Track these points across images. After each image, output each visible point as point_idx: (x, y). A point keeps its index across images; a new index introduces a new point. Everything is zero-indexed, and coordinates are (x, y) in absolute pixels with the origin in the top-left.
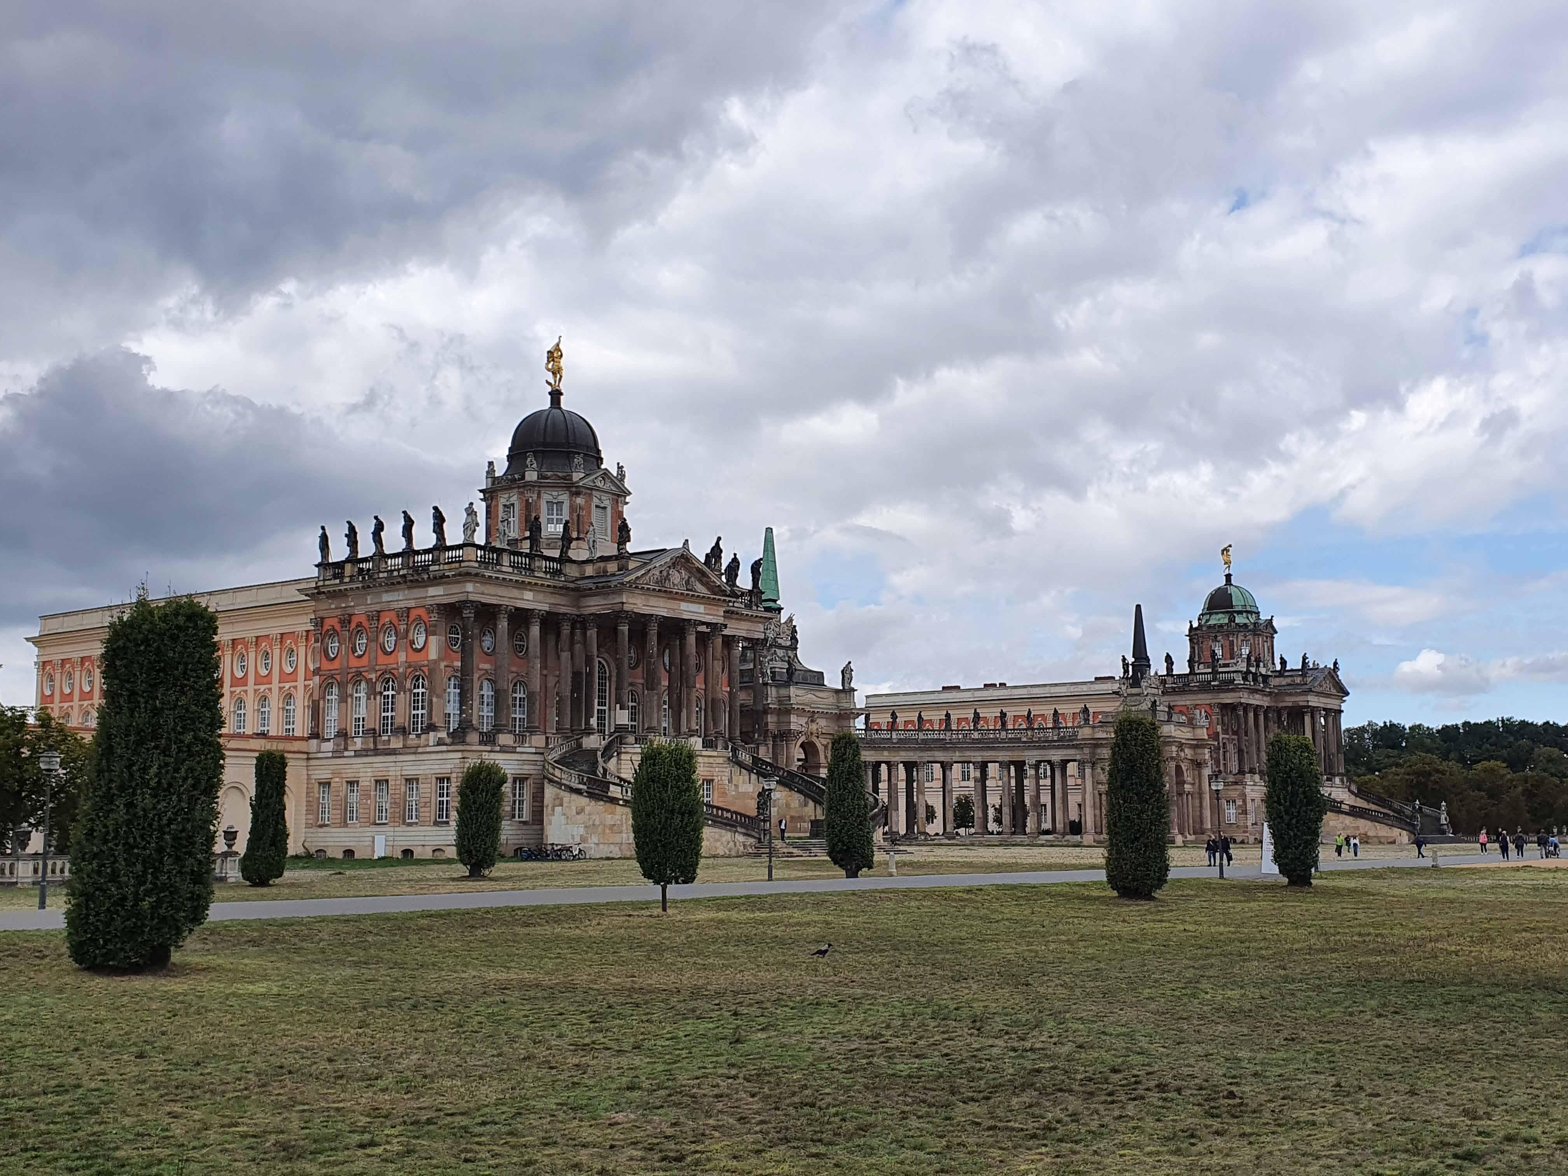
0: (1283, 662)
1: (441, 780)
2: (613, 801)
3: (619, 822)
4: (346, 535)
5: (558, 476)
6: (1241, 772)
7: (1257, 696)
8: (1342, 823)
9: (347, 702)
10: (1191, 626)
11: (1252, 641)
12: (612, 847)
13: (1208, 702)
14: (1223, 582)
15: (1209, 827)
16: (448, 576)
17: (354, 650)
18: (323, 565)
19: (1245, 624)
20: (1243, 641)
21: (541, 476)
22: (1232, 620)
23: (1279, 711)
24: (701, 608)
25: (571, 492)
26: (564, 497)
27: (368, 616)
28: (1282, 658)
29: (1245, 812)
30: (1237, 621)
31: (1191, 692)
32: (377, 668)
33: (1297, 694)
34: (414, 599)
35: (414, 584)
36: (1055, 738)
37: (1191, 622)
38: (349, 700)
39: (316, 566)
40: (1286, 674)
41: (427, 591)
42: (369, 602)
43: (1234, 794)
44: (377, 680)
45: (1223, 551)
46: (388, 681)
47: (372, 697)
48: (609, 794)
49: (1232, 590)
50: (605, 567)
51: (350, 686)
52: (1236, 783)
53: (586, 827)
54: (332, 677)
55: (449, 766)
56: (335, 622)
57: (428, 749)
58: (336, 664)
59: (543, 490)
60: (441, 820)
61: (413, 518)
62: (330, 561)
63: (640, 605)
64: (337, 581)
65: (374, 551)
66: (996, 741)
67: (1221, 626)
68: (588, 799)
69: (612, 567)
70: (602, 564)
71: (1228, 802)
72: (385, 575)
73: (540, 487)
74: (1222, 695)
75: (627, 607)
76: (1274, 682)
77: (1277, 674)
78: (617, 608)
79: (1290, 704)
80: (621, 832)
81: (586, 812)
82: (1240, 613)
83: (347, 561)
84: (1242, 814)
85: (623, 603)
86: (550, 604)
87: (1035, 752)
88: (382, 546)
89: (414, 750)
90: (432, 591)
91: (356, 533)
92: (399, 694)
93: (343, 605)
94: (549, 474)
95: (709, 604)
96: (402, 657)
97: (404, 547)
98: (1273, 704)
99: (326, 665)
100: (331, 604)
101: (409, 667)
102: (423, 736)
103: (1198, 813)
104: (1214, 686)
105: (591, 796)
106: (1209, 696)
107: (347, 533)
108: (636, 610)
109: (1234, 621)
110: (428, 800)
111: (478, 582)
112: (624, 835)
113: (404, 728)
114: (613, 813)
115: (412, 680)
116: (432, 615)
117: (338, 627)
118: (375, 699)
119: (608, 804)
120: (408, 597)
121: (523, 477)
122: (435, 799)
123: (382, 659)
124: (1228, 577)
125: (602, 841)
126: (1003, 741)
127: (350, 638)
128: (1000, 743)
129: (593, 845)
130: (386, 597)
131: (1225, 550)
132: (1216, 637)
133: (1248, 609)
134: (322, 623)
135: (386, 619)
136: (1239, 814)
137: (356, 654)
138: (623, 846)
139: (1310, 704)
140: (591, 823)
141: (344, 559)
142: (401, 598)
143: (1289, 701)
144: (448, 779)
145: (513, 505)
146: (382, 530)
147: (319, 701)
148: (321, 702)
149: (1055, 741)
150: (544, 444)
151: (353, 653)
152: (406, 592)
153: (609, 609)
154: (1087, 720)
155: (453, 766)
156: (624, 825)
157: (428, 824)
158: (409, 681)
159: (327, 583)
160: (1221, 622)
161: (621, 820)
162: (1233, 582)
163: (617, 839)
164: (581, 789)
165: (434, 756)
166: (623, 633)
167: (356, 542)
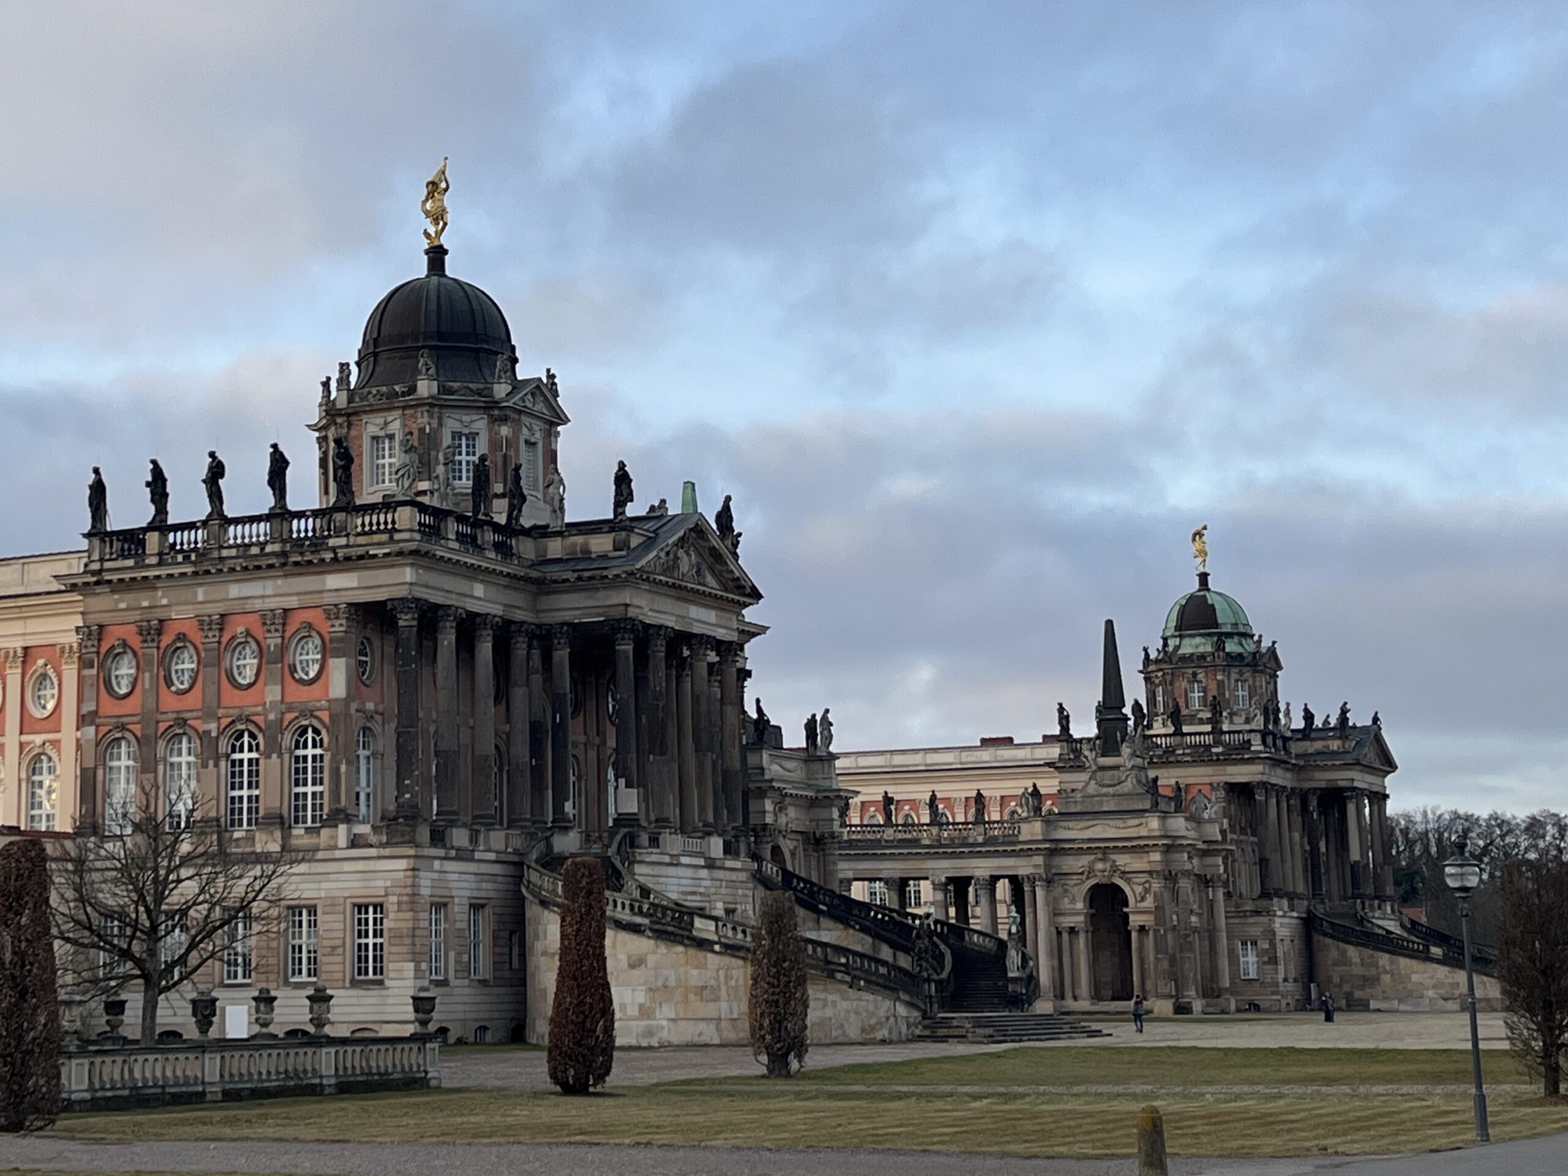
0: (1309, 717)
1: (362, 908)
2: (703, 944)
3: (712, 982)
4: (148, 484)
5: (471, 390)
6: (1265, 895)
7: (1279, 772)
8: (1432, 978)
9: (155, 772)
10: (1147, 655)
11: (1251, 681)
12: (702, 1025)
13: (1207, 780)
14: (1196, 585)
15: (1228, 985)
16: (375, 556)
17: (169, 683)
18: (98, 532)
19: (1240, 655)
20: (1237, 681)
21: (443, 390)
22: (1220, 647)
23: (1304, 796)
24: (710, 616)
25: (490, 416)
26: (480, 424)
27: (201, 623)
28: (1306, 710)
29: (1274, 960)
30: (1228, 649)
31: (1178, 763)
32: (221, 712)
33: (1334, 768)
34: (298, 594)
35: (298, 570)
36: (980, 839)
37: (1145, 650)
38: (161, 768)
39: (84, 535)
40: (1313, 735)
41: (324, 582)
42: (200, 598)
43: (1255, 931)
44: (221, 733)
45: (1195, 535)
46: (241, 736)
47: (211, 763)
48: (695, 933)
49: (1211, 599)
50: (586, 544)
51: (161, 744)
52: (1258, 913)
53: (650, 990)
54: (123, 727)
55: (380, 883)
56: (130, 633)
57: (338, 854)
58: (132, 705)
59: (447, 413)
60: (362, 977)
61: (287, 456)
62: (109, 529)
63: (646, 610)
64: (130, 562)
65: (209, 510)
66: (877, 844)
67: (1202, 657)
68: (652, 942)
69: (601, 544)
70: (579, 540)
71: (1244, 943)
72: (233, 552)
73: (441, 406)
74: (1231, 769)
75: (632, 612)
76: (1295, 748)
77: (1300, 736)
78: (617, 613)
79: (1323, 785)
80: (717, 1000)
81: (650, 965)
82: (1230, 635)
83: (150, 528)
84: (1269, 963)
85: (627, 605)
86: (505, 605)
87: (945, 863)
88: (221, 503)
89: (308, 855)
90: (334, 581)
91: (164, 480)
92: (268, 757)
93: (145, 604)
94: (456, 385)
95: (723, 610)
96: (272, 693)
97: (272, 504)
98: (1296, 785)
99: (109, 707)
100: (117, 602)
101: (290, 709)
102: (324, 832)
103: (1208, 965)
104: (1217, 754)
105: (661, 935)
106: (1209, 770)
107: (150, 479)
108: (641, 617)
109: (1224, 648)
110: (339, 942)
111: (422, 567)
112: (724, 1005)
113: (281, 817)
114: (702, 966)
115: (294, 734)
116: (337, 622)
117: (135, 642)
118: (216, 765)
119: (692, 952)
120: (282, 591)
121: (413, 389)
122: (351, 942)
123: (231, 697)
124: (1203, 577)
125: (682, 1015)
126: (890, 844)
127: (161, 663)
128: (884, 847)
129: (665, 1023)
130: (235, 590)
131: (1198, 535)
132: (1195, 675)
133: (1242, 629)
134: (100, 633)
135: (238, 628)
136: (1265, 963)
137: (173, 689)
138: (724, 1024)
139: (1356, 784)
140: (660, 984)
141: (144, 525)
142: (269, 592)
143: (1322, 779)
144: (379, 907)
145: (391, 437)
146: (222, 476)
147: (95, 769)
148: (100, 772)
149: (980, 845)
150: (440, 336)
151: (169, 687)
152: (279, 582)
153: (599, 615)
154: (1037, 810)
155: (389, 883)
156: (723, 988)
157: (340, 984)
158: (288, 735)
159: (107, 565)
160: (1201, 649)
161: (717, 979)
162: (1210, 586)
163: (711, 1010)
164: (640, 925)
165: (347, 866)
166: (627, 658)
167: (166, 495)
